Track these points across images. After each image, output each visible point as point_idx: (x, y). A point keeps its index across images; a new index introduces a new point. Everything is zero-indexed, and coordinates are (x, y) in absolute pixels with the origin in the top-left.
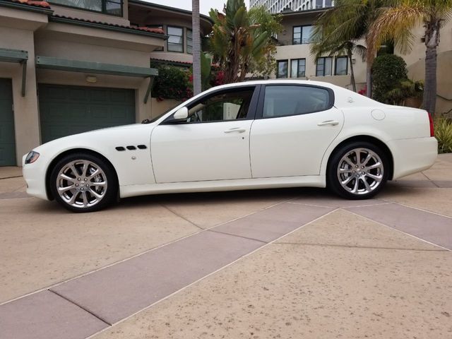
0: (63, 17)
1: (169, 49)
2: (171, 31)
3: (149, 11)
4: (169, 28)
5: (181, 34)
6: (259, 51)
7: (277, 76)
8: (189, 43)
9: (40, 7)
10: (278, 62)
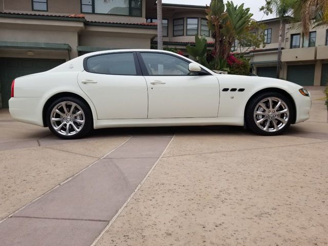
0: (95, 22)
1: (188, 34)
2: (190, 21)
3: (174, 10)
4: (188, 20)
5: (197, 23)
6: (242, 30)
7: (291, 47)
8: (203, 28)
9: (79, 18)
10: (292, 35)
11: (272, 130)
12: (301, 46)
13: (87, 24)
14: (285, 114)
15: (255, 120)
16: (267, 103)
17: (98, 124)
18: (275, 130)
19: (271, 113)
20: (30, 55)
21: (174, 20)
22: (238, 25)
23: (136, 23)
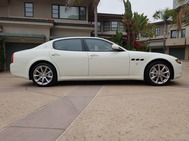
0: (60, 23)
2: (113, 23)
3: (104, 17)
5: (117, 24)
7: (171, 38)
8: (121, 27)
9: (51, 20)
10: (172, 31)
11: (160, 83)
12: (177, 37)
13: (55, 24)
14: (167, 74)
15: (150, 77)
16: (157, 67)
17: (60, 78)
18: (162, 83)
19: (160, 73)
20: (23, 41)
21: (104, 22)
22: (140, 25)
23: (83, 23)
